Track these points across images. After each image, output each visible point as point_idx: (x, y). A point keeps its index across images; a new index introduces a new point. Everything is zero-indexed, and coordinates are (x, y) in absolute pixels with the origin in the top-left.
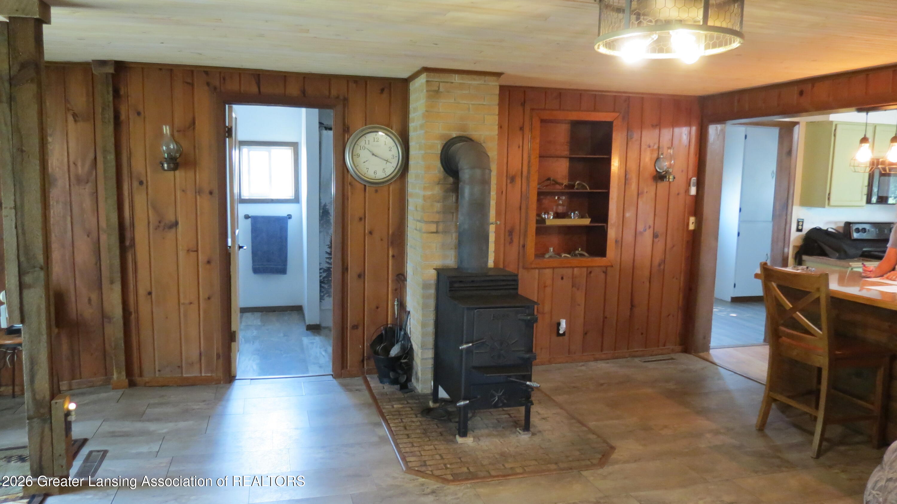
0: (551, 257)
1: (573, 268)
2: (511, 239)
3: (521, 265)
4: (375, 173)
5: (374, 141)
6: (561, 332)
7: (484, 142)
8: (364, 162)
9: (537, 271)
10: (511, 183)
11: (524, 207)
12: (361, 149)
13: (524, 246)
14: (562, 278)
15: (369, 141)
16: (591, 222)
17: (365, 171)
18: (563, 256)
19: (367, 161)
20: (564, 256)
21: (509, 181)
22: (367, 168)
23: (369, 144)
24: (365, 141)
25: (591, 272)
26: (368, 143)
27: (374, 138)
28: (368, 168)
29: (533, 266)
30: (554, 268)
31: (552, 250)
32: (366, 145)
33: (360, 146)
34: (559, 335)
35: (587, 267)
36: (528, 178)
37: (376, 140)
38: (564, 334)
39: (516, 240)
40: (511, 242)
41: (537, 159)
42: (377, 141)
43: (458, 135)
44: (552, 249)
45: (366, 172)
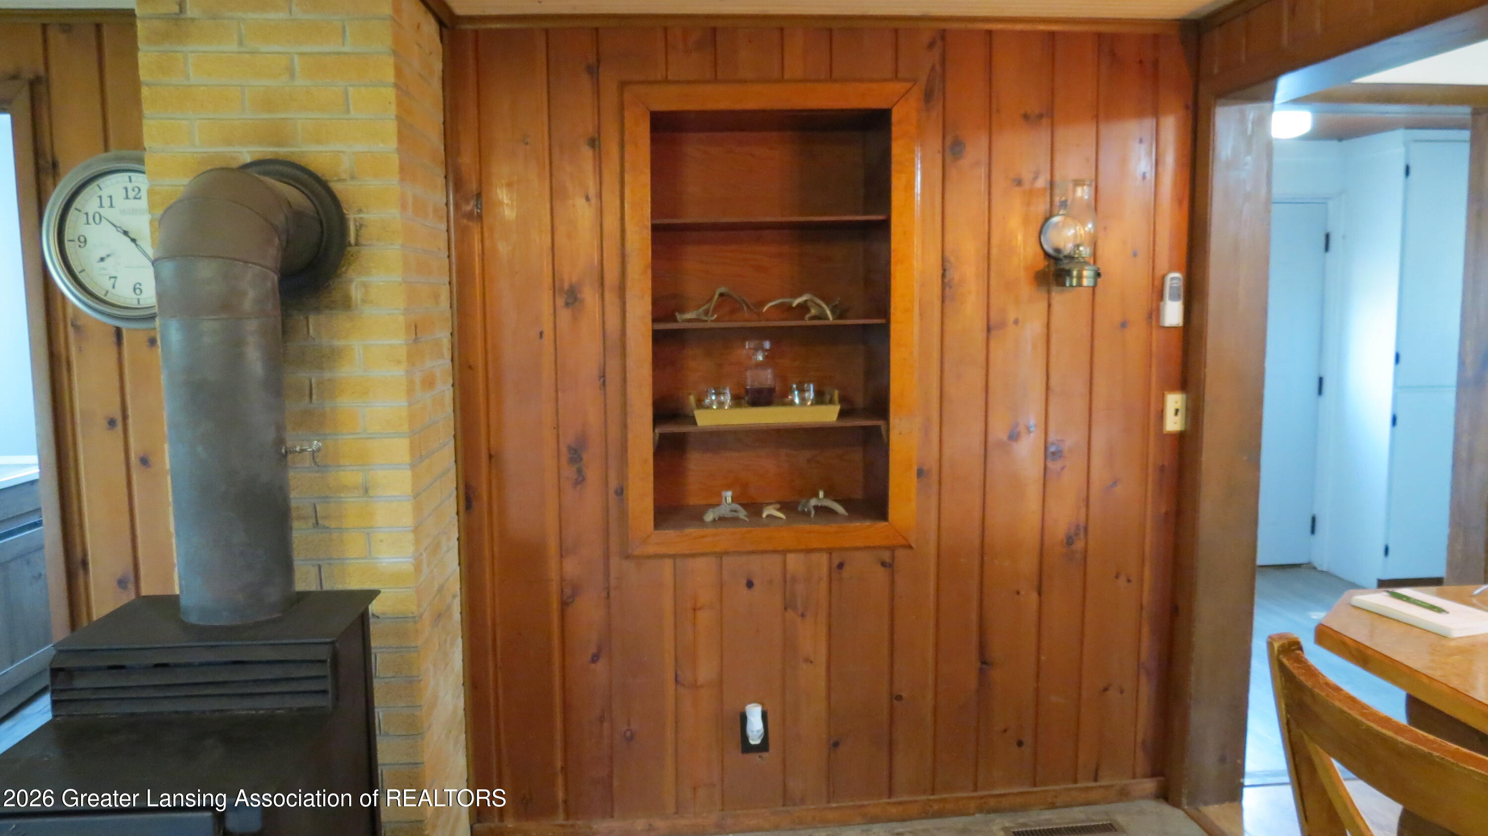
0: (722, 519)
1: (784, 552)
2: (580, 471)
3: (614, 547)
4: (138, 291)
5: (127, 198)
6: (755, 739)
7: (353, 177)
8: (102, 259)
9: (668, 563)
10: (567, 304)
11: (613, 377)
12: (88, 223)
13: (620, 492)
14: (750, 584)
15: (111, 197)
16: (842, 414)
17: (108, 284)
18: (764, 515)
19: (108, 256)
20: (768, 516)
21: (560, 302)
22: (111, 278)
23: (111, 206)
24: (100, 197)
25: (841, 566)
26: (109, 204)
27: (126, 189)
28: (115, 277)
29: (651, 550)
30: (720, 555)
31: (729, 500)
32: (101, 211)
33: (87, 214)
34: (747, 747)
35: (830, 551)
36: (622, 290)
37: (131, 194)
38: (764, 746)
39: (593, 474)
40: (580, 480)
41: (647, 234)
42: (135, 198)
43: (257, 157)
44: (728, 495)
45: (110, 288)
